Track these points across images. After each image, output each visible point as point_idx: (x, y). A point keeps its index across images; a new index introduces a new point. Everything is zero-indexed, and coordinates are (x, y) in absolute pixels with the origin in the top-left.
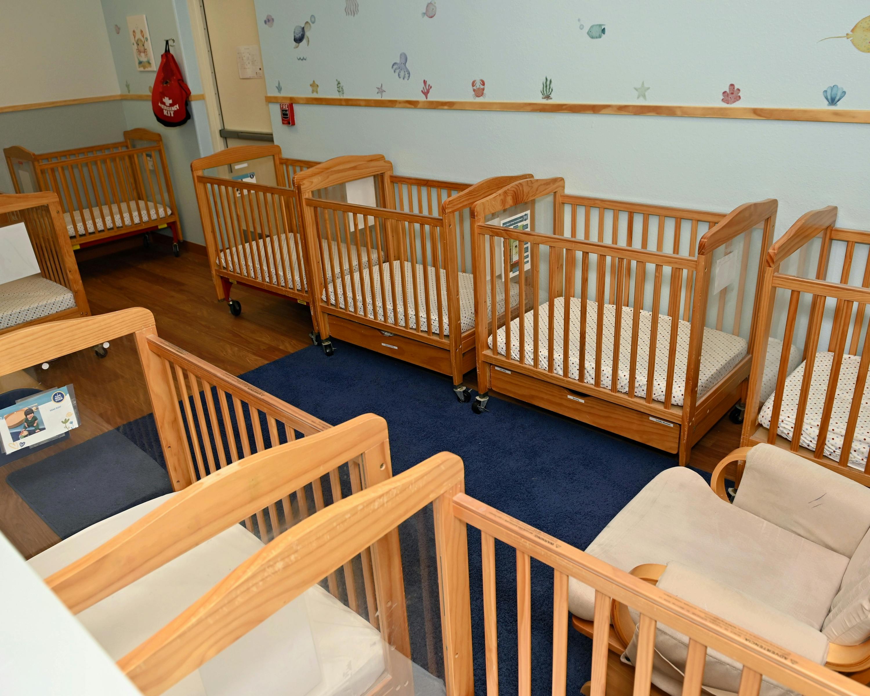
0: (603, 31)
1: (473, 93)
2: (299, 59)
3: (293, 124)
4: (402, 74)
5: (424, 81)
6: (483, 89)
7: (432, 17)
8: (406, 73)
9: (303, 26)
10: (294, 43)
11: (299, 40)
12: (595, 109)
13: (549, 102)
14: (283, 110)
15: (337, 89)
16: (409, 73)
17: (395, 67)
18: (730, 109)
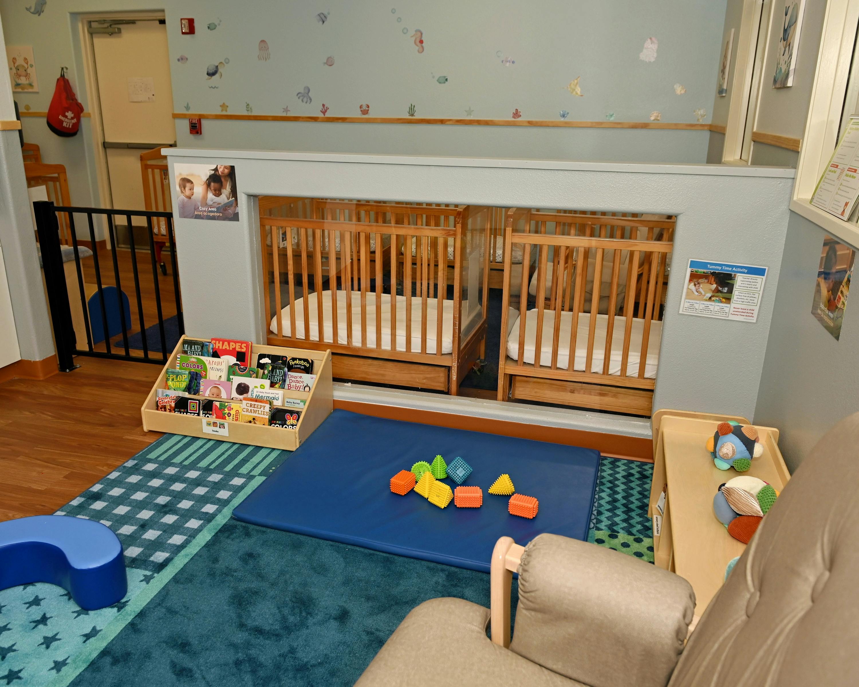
0: (447, 80)
1: (361, 112)
2: (210, 88)
3: (201, 134)
4: (305, 100)
5: (323, 105)
6: (368, 110)
7: (331, 65)
8: (309, 99)
9: (217, 65)
10: (207, 76)
11: (211, 74)
12: (442, 122)
13: (413, 118)
14: (192, 124)
15: (246, 109)
16: (311, 100)
17: (299, 95)
18: (517, 121)
